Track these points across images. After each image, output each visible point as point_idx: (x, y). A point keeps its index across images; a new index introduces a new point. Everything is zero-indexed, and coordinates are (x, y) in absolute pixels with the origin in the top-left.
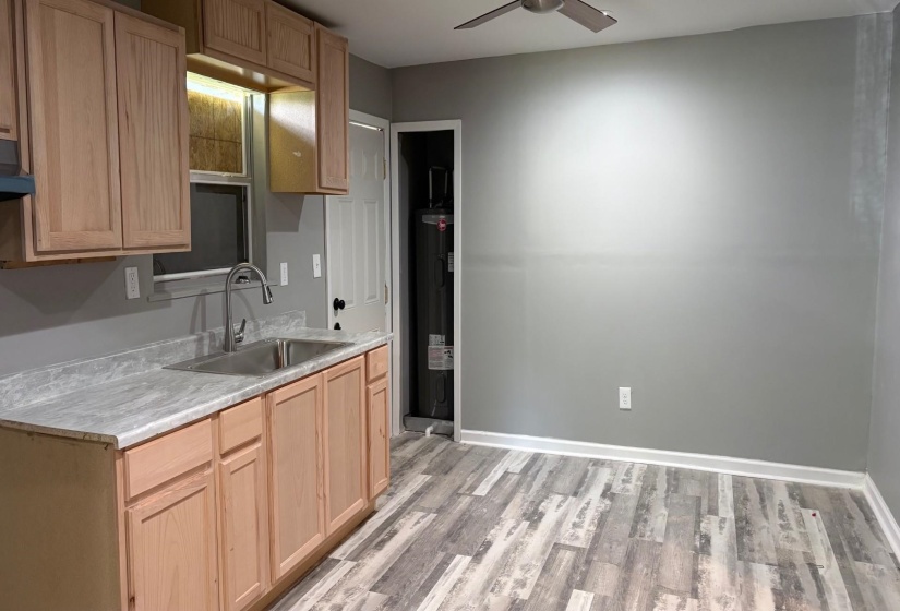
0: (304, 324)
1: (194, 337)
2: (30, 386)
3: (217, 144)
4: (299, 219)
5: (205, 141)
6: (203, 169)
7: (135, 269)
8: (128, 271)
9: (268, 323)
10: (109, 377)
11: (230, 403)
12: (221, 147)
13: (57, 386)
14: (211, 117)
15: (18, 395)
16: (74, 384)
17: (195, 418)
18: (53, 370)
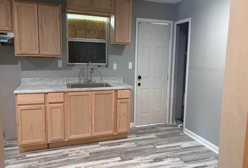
0: (122, 81)
1: (78, 78)
2: (31, 81)
3: (97, 32)
4: (123, 52)
5: (92, 31)
6: (91, 38)
7: (61, 61)
8: (59, 61)
9: (106, 79)
10: (51, 83)
11: (51, 92)
12: (98, 33)
13: (38, 82)
14: (95, 25)
15: (29, 82)
16: (42, 83)
17: (38, 92)
18: (37, 79)
